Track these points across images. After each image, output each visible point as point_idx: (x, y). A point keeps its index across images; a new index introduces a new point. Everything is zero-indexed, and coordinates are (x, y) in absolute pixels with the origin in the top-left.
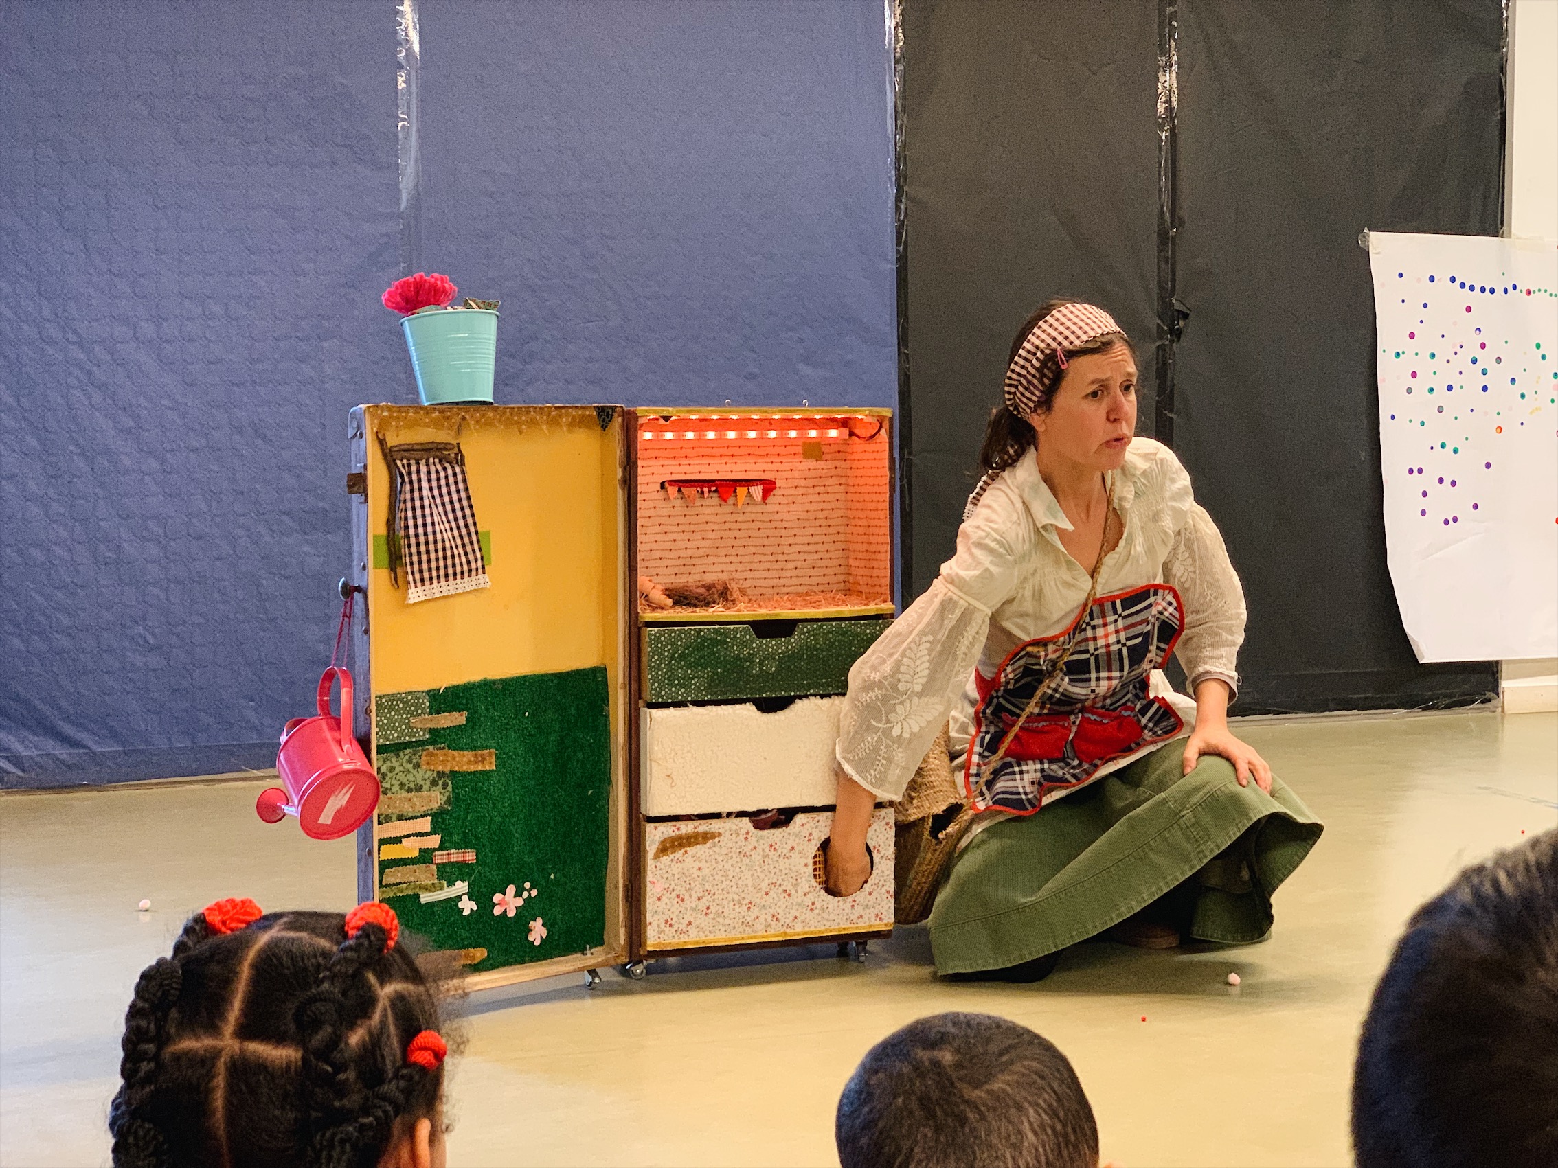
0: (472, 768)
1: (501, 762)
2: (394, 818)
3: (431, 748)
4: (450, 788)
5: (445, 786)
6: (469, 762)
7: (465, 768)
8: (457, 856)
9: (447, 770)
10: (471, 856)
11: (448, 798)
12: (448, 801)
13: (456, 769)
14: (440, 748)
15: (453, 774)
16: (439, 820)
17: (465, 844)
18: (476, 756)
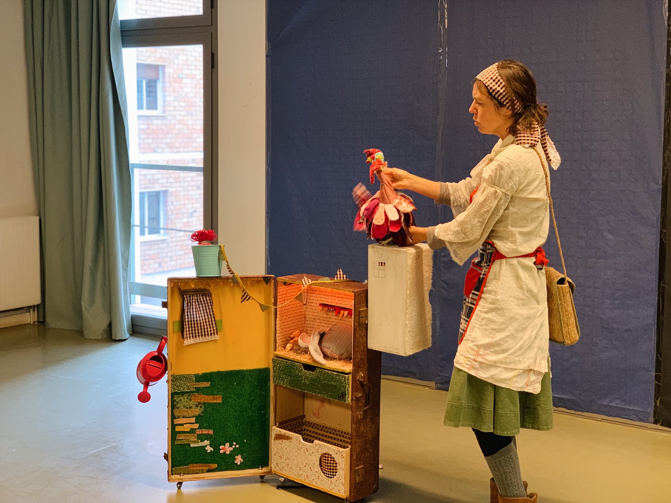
0: (212, 402)
1: (225, 399)
2: (181, 417)
3: (196, 394)
4: (203, 408)
5: (201, 407)
6: (211, 400)
7: (209, 401)
8: (205, 432)
9: (202, 401)
10: (211, 432)
11: (202, 411)
12: (202, 413)
13: (206, 402)
14: (199, 394)
15: (204, 403)
16: (198, 419)
17: (209, 428)
18: (214, 397)
